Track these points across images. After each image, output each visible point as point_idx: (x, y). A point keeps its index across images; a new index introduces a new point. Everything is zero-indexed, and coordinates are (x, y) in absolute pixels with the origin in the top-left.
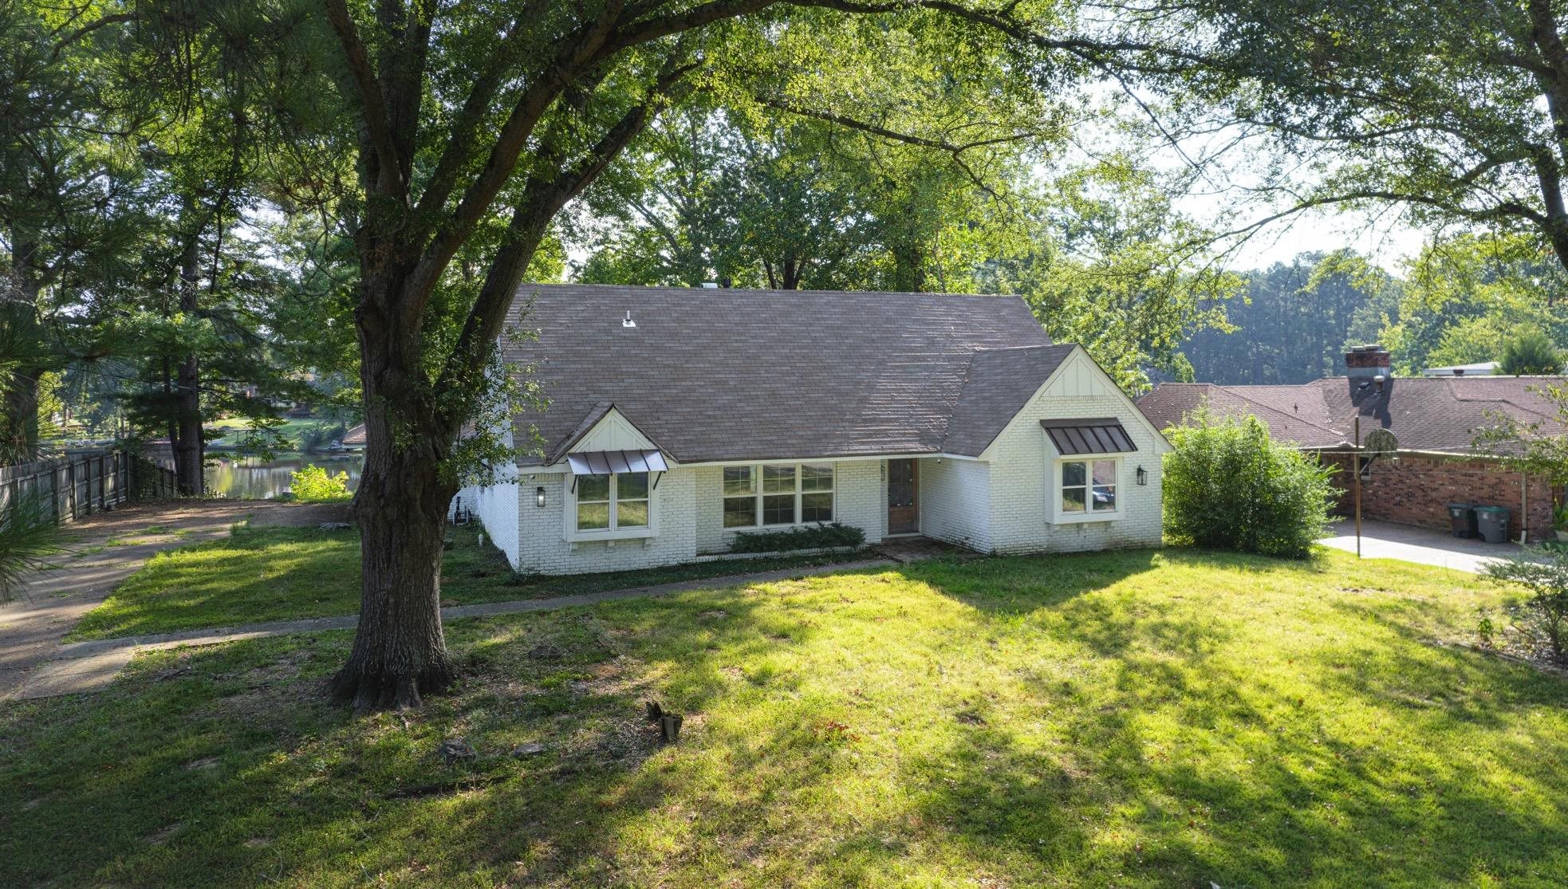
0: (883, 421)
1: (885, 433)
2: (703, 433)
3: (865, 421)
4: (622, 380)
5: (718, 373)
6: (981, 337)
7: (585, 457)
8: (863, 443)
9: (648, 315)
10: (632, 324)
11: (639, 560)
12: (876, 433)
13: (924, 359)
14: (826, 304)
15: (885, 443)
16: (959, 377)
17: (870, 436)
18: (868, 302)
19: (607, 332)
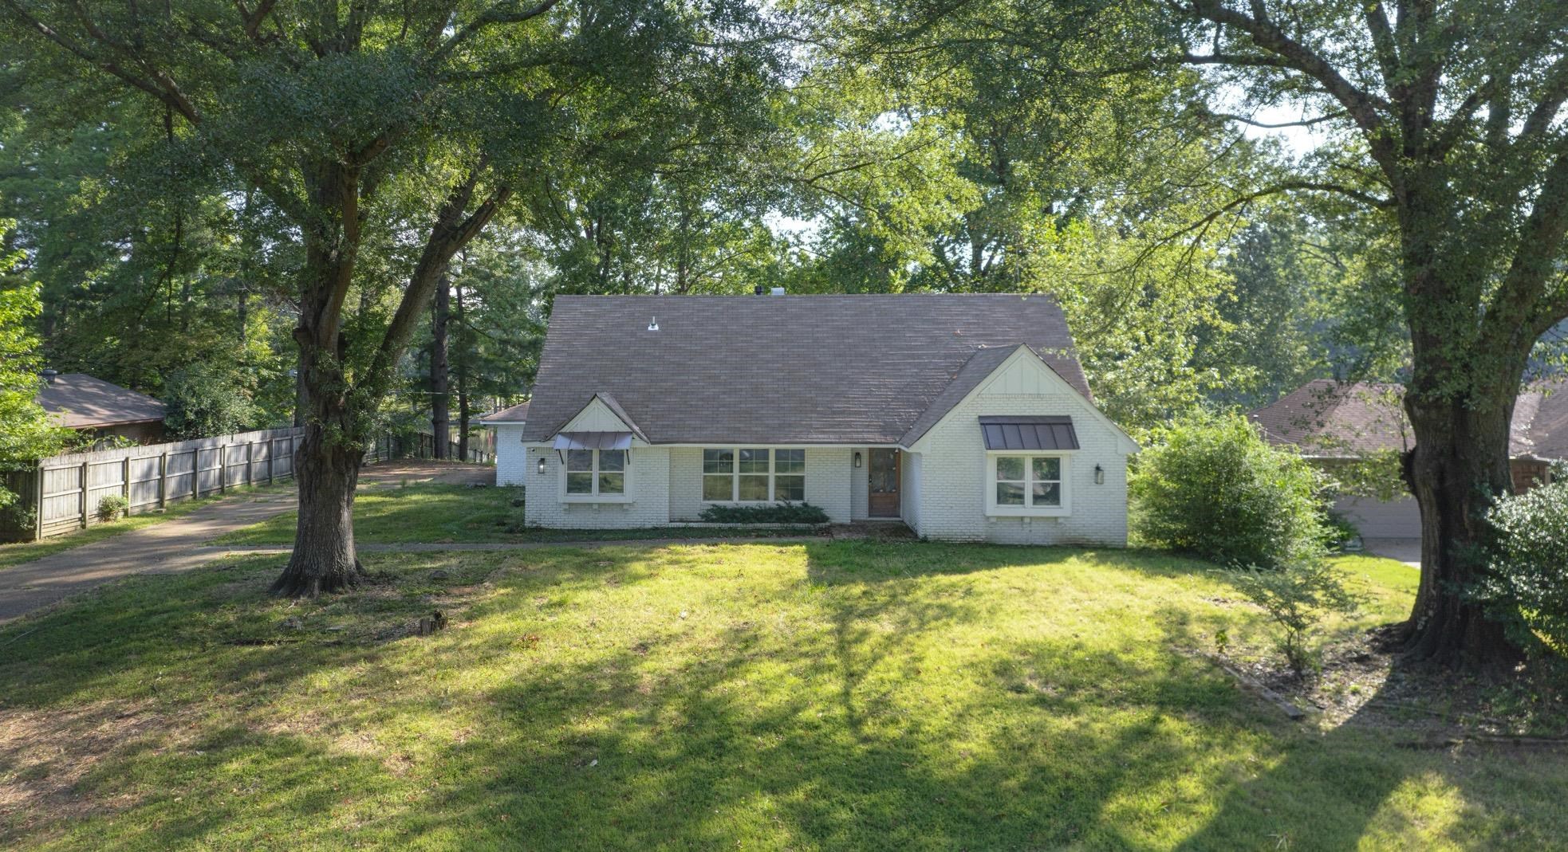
0: (850, 413)
1: (849, 425)
2: (680, 419)
3: (834, 413)
4: (630, 375)
5: (714, 369)
6: (991, 335)
7: (572, 436)
8: (824, 433)
9: (673, 319)
10: (656, 328)
11: (620, 522)
12: (839, 424)
13: (919, 357)
14: (841, 307)
15: (845, 433)
16: (949, 373)
17: (832, 426)
18: (885, 304)
19: (633, 334)
